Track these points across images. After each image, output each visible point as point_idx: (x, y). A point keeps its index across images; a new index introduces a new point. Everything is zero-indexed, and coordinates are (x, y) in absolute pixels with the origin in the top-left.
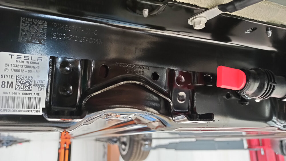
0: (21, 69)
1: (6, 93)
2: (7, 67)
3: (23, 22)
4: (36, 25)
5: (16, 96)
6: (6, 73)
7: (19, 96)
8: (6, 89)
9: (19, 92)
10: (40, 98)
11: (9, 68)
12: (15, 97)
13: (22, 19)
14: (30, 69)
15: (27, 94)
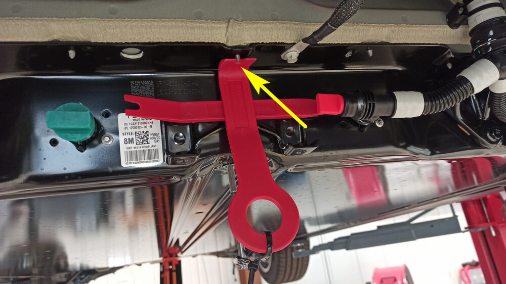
0: (138, 125)
1: (129, 148)
2: (126, 126)
3: (133, 85)
4: (144, 86)
5: (138, 149)
6: (127, 131)
7: (140, 149)
8: (128, 145)
9: (139, 146)
10: (158, 149)
11: (128, 126)
12: (136, 151)
13: (132, 82)
14: (145, 125)
15: (146, 147)
